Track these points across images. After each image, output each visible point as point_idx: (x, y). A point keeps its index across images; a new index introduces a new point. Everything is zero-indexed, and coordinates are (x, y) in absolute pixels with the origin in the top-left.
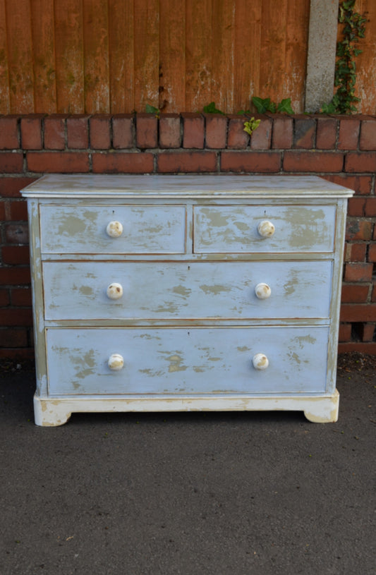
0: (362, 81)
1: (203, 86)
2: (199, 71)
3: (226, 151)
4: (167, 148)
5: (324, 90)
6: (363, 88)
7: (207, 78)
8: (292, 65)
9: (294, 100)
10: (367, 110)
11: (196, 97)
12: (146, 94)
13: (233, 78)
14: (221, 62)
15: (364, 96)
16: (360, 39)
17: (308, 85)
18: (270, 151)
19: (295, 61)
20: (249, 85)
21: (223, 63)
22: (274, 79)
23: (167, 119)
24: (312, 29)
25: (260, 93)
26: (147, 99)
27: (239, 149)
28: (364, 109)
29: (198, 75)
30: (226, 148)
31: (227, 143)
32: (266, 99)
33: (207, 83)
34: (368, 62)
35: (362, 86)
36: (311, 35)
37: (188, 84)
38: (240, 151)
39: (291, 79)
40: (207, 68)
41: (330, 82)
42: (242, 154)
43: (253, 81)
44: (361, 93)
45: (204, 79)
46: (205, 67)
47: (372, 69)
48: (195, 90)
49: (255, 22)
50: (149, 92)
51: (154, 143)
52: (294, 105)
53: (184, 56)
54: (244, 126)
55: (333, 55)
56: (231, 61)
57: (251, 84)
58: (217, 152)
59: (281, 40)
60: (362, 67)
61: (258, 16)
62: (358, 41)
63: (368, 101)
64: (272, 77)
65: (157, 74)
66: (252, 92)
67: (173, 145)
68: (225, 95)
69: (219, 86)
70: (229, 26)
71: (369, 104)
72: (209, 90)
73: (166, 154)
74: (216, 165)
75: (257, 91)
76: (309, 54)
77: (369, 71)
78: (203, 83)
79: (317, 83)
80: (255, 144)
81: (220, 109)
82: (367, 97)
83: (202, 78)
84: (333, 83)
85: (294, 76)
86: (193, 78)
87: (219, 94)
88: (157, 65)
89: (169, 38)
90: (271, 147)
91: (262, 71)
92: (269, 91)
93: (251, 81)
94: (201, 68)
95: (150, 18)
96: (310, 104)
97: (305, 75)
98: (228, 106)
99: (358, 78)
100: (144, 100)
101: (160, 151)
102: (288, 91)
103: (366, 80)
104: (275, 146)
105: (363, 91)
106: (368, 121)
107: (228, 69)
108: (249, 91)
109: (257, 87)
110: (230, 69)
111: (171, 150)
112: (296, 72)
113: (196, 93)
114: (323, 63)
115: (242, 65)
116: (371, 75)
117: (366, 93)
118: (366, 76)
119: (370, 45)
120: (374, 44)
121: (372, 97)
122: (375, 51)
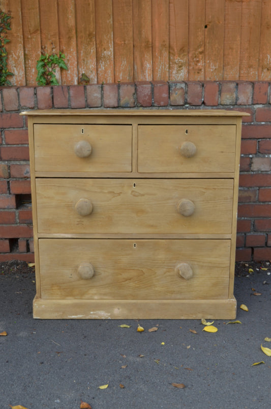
0: (14, 62)
6: (15, 67)
10: (20, 83)
15: (16, 73)
16: (8, 31)
28: (17, 82)
34: (16, 48)
35: (14, 65)
44: (14, 71)
47: (19, 52)
60: (12, 52)
62: (6, 33)
63: (19, 76)
71: (21, 78)
77: (17, 55)
82: (19, 73)
99: (11, 59)
103: (16, 61)
105: (15, 68)
116: (19, 57)
117: (17, 70)
118: (16, 58)
119: (15, 35)
120: (19, 34)
121: (22, 73)
122: (20, 40)
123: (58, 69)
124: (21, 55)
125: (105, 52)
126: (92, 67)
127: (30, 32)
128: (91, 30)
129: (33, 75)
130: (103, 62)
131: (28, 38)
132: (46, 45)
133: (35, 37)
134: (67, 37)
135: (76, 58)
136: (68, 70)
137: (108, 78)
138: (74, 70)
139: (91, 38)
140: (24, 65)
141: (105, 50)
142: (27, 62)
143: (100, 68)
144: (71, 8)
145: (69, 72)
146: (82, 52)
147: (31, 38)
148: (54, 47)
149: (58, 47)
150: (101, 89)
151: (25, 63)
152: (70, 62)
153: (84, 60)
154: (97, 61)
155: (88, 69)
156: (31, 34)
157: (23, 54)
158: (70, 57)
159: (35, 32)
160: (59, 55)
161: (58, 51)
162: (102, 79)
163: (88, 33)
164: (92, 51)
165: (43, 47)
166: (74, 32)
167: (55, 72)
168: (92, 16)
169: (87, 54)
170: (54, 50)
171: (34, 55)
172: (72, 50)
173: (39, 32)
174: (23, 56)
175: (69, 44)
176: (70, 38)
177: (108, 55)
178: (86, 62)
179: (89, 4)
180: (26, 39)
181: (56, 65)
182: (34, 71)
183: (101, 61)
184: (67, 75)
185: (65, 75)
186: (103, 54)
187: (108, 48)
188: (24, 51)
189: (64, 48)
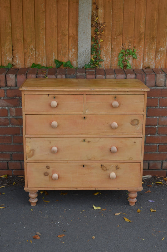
0: (104, 53)
1: (32, 55)
2: (30, 48)
5: (86, 57)
6: (105, 56)
7: (33, 51)
8: (72, 45)
9: (73, 61)
10: (107, 65)
11: (29, 60)
12: (6, 58)
13: (45, 51)
14: (40, 44)
15: (105, 59)
17: (79, 55)
19: (73, 44)
20: (52, 54)
22: (64, 52)
23: (9, 75)
24: (79, 30)
25: (57, 58)
26: (7, 60)
28: (105, 65)
29: (29, 50)
33: (33, 54)
34: (106, 44)
35: (104, 55)
36: (79, 33)
37: (25, 54)
39: (72, 51)
40: (33, 47)
41: (89, 53)
43: (54, 53)
44: (104, 58)
45: (32, 52)
46: (32, 47)
47: (108, 47)
48: (29, 56)
49: (54, 27)
50: (8, 57)
51: (4, 85)
52: (74, 63)
53: (23, 41)
55: (90, 41)
56: (44, 44)
57: (53, 54)
59: (66, 35)
60: (104, 46)
61: (56, 24)
63: (107, 61)
64: (63, 51)
65: (11, 50)
67: (13, 86)
68: (42, 58)
69: (39, 55)
70: (42, 29)
71: (108, 63)
72: (35, 56)
73: (10, 89)
76: (79, 41)
77: (107, 48)
78: (32, 53)
79: (83, 54)
82: (107, 60)
83: (31, 51)
84: (90, 53)
85: (73, 50)
86: (27, 51)
87: (39, 58)
88: (11, 46)
89: (16, 34)
91: (58, 48)
92: (62, 57)
95: (7, 25)
96: (80, 63)
97: (78, 50)
98: (44, 63)
99: (102, 51)
100: (6, 61)
101: (7, 88)
102: (71, 57)
103: (106, 52)
105: (105, 57)
106: (99, 76)
107: (43, 48)
108: (53, 57)
109: (56, 55)
111: (12, 88)
112: (74, 48)
113: (29, 58)
114: (85, 45)
115: (49, 45)
116: (108, 50)
117: (106, 58)
118: (106, 50)
119: (107, 36)
120: (109, 36)
121: (109, 60)
122: (109, 39)
123: (131, 58)
124: (110, 49)
125: (161, 48)
126: (152, 57)
127: (116, 35)
128: (154, 35)
129: (115, 61)
130: (160, 55)
131: (114, 39)
132: (125, 43)
133: (119, 38)
134: (139, 38)
135: (143, 51)
136: (137, 59)
137: (162, 64)
138: (141, 59)
139: (154, 40)
140: (110, 55)
141: (161, 47)
142: (112, 53)
143: (157, 58)
144: (143, 21)
145: (138, 60)
146: (147, 48)
147: (116, 39)
148: (130, 44)
149: (133, 44)
150: (165, 76)
151: (111, 54)
152: (139, 54)
153: (148, 53)
154: (156, 54)
155: (150, 58)
156: (116, 36)
157: (110, 48)
158: (139, 51)
159: (120, 35)
160: (133, 49)
161: (133, 47)
162: (158, 64)
163: (152, 37)
164: (153, 47)
165: (123, 44)
166: (143, 36)
167: (129, 60)
168: (155, 26)
169: (150, 49)
170: (130, 46)
171: (117, 49)
172: (141, 47)
173: (122, 35)
174: (110, 50)
175: (139, 43)
176: (140, 39)
177: (163, 51)
178: (149, 54)
179: (154, 19)
180: (113, 39)
181: (130, 56)
182: (116, 58)
183: (158, 54)
184: (136, 62)
185: (135, 62)
186: (160, 50)
187: (164, 46)
188: (111, 46)
189: (136, 45)
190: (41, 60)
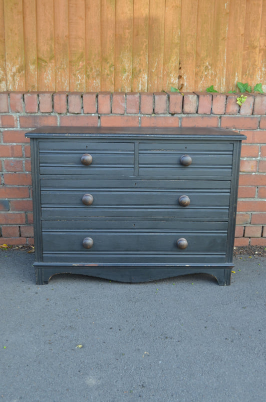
1: (206, 76)
2: (203, 66)
3: (225, 116)
4: (188, 114)
7: (209, 70)
8: (263, 62)
9: (263, 84)
11: (201, 82)
12: (170, 80)
13: (225, 71)
14: (218, 60)
18: (252, 116)
19: (264, 60)
20: (235, 74)
21: (219, 61)
22: (251, 71)
23: (189, 95)
25: (242, 80)
26: (171, 83)
27: (233, 115)
29: (203, 68)
30: (225, 114)
31: (225, 110)
32: (245, 84)
33: (208, 73)
37: (197, 74)
38: (233, 116)
39: (261, 71)
40: (209, 64)
42: (235, 117)
43: (238, 73)
45: (207, 71)
46: (207, 64)
48: (201, 78)
49: (240, 35)
50: (172, 79)
51: (180, 110)
52: (263, 88)
53: (195, 56)
54: (237, 101)
56: (224, 60)
57: (236, 74)
58: (219, 116)
59: (256, 47)
61: (242, 32)
64: (249, 70)
65: (178, 68)
66: (237, 79)
67: (191, 112)
68: (220, 81)
69: (216, 76)
70: (224, 38)
72: (210, 78)
73: (187, 117)
74: (218, 125)
75: (240, 79)
78: (206, 73)
80: (242, 111)
81: (216, 89)
83: (206, 70)
85: (263, 69)
86: (200, 70)
87: (216, 80)
88: (177, 63)
89: (186, 46)
90: (253, 114)
91: (243, 66)
92: (248, 78)
93: (236, 73)
94: (205, 64)
95: (174, 33)
98: (222, 88)
100: (169, 84)
101: (183, 115)
102: (259, 79)
104: (255, 112)
107: (222, 65)
108: (235, 79)
109: (240, 76)
110: (224, 65)
111: (190, 115)
112: (265, 67)
113: (201, 80)
115: (231, 62)
190: (218, 82)
